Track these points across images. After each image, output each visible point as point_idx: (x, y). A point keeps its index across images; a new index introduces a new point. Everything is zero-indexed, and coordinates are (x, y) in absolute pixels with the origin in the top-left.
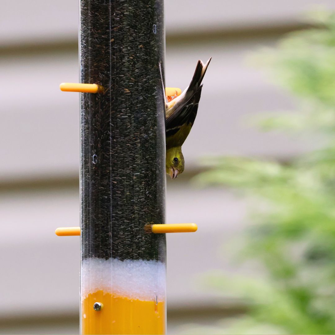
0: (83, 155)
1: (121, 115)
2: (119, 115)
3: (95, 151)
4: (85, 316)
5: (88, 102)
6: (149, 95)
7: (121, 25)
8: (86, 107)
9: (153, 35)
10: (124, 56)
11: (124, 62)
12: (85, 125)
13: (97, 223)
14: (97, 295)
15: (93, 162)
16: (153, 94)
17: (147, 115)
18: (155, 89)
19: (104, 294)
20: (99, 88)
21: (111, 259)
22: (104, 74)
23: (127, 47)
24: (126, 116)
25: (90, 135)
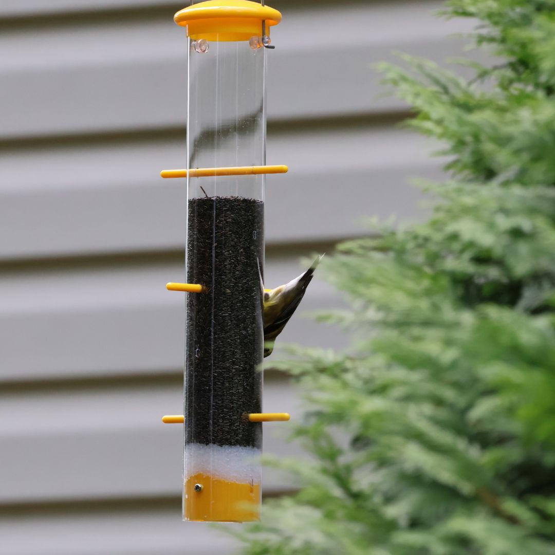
0: (188, 349)
1: (223, 313)
2: (221, 313)
3: (198, 345)
4: (187, 497)
5: (193, 301)
6: (249, 296)
7: (223, 231)
8: (190, 305)
9: (253, 241)
10: (225, 260)
11: (226, 265)
12: (190, 321)
13: (199, 411)
14: (198, 477)
15: (197, 356)
16: (252, 295)
17: (246, 313)
18: (254, 290)
19: (204, 477)
20: (202, 288)
21: (211, 444)
22: (207, 275)
23: (229, 251)
24: (227, 314)
25: (194, 331)
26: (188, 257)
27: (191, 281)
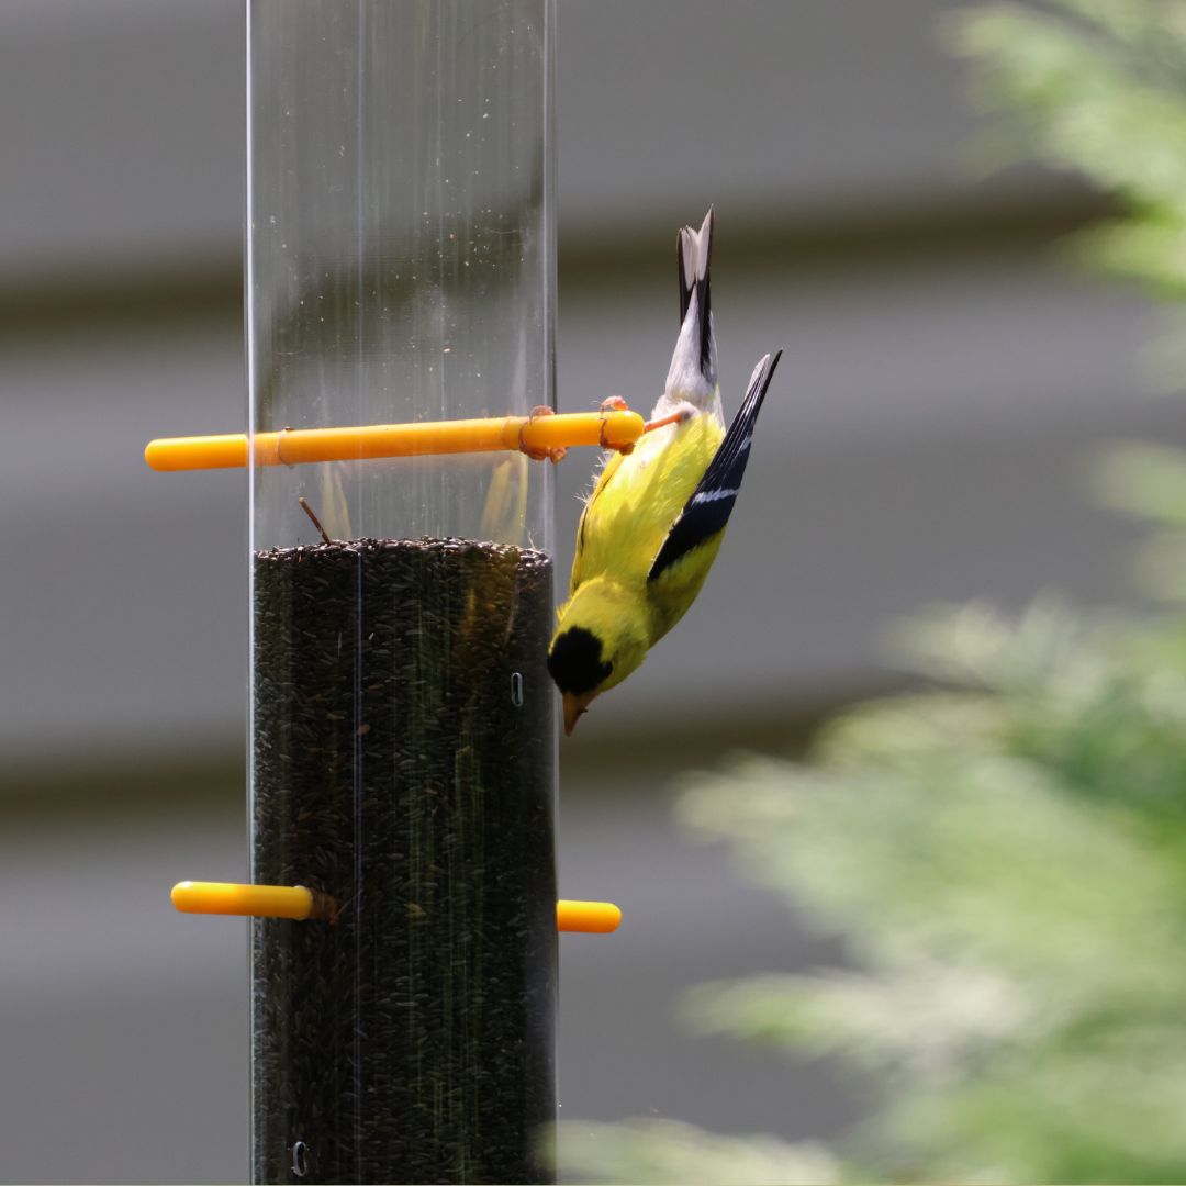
0: (262, 1143)
1: (395, 999)
2: (388, 1000)
3: (302, 1127)
5: (277, 952)
6: (497, 928)
7: (394, 674)
8: (268, 968)
9: (511, 710)
10: (403, 787)
11: (406, 809)
12: (268, 1033)
15: (296, 1170)
16: (510, 924)
17: (486, 996)
18: (517, 906)
20: (315, 901)
22: (332, 849)
23: (417, 753)
24: (412, 1004)
25: (284, 1073)
26: (259, 780)
27: (267, 875)
